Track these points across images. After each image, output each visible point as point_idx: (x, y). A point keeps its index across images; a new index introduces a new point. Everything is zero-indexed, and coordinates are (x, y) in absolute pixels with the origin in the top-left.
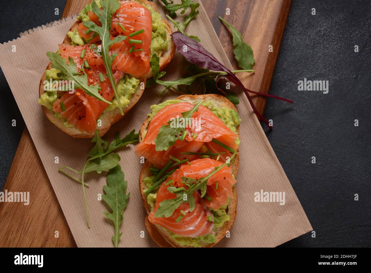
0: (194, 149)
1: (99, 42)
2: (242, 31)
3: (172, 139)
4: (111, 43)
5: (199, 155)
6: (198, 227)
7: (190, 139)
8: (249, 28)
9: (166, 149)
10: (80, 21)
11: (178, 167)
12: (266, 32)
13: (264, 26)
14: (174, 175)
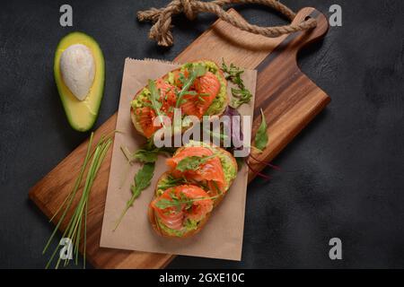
0: (198, 179)
1: (181, 89)
2: (269, 125)
3: (189, 167)
4: (187, 93)
5: (199, 184)
6: (175, 224)
7: (199, 172)
8: (274, 125)
9: (182, 170)
10: (179, 70)
11: (183, 184)
12: (283, 133)
13: (283, 129)
14: (178, 187)
